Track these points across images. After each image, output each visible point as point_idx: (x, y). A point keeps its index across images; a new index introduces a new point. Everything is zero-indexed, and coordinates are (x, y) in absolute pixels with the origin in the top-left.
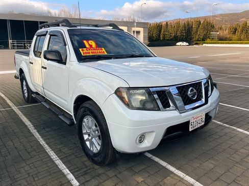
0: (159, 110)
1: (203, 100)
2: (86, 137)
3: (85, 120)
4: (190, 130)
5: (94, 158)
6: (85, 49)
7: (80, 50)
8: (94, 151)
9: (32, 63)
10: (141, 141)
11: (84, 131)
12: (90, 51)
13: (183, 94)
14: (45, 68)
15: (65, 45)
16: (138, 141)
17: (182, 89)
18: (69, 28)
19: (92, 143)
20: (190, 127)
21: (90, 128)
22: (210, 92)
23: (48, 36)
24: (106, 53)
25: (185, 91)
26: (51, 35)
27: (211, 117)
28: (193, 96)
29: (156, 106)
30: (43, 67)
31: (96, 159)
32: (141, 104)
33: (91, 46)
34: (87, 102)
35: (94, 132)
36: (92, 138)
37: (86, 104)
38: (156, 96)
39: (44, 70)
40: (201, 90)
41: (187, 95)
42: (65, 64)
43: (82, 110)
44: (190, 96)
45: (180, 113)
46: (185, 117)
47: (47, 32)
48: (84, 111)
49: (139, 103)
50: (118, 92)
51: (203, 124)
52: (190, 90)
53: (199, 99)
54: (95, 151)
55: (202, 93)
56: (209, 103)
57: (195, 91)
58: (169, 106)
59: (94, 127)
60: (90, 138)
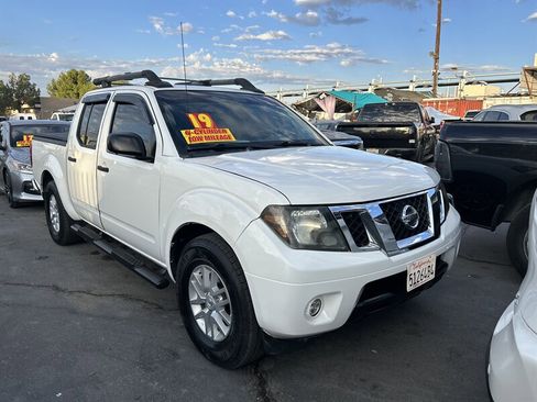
0: (348, 249)
1: (431, 229)
2: (196, 310)
3: (196, 274)
4: (409, 289)
5: (215, 353)
6: (192, 131)
7: (183, 132)
8: (215, 338)
9: (75, 160)
10: (314, 313)
11: (193, 298)
12: (203, 135)
13: (393, 218)
14: (106, 170)
15: (152, 123)
16: (308, 313)
17: (391, 209)
18: (157, 89)
19: (210, 322)
20: (409, 283)
21: (206, 291)
22: (443, 215)
23: (111, 105)
24: (234, 139)
25: (396, 213)
26: (117, 103)
27: (446, 265)
28: (412, 223)
29: (342, 242)
30: (100, 168)
31: (219, 354)
32: (312, 237)
33: (203, 125)
34: (200, 237)
35: (216, 297)
36: (211, 311)
37: (198, 242)
38: (341, 222)
39: (103, 173)
40: (426, 209)
41: (400, 221)
42: (151, 160)
43: (190, 254)
44: (407, 222)
45: (389, 256)
46: (399, 262)
47: (109, 96)
48: (195, 256)
49: (309, 236)
50: (267, 216)
51: (432, 277)
52: (405, 210)
53: (423, 227)
54: (217, 337)
55: (427, 216)
56: (442, 237)
57: (415, 212)
58: (367, 242)
59: (215, 289)
60: (206, 311)
